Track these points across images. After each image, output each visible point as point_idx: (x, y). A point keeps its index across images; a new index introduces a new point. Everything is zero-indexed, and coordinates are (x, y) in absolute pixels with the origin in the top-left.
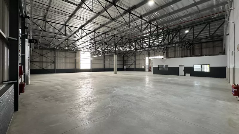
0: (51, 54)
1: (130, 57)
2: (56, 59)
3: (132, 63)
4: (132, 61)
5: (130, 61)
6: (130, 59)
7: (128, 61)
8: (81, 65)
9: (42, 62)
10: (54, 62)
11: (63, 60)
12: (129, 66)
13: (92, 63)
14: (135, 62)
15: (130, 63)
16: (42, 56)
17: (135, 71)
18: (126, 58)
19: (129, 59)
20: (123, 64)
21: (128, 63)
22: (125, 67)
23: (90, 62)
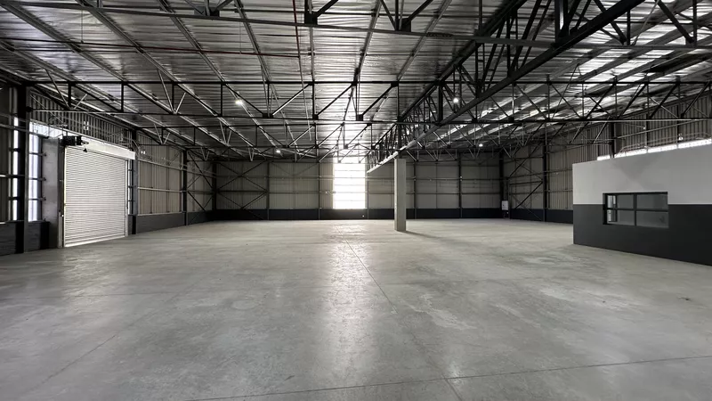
0: (260, 171)
1: (527, 163)
2: (271, 182)
3: (534, 187)
4: (535, 178)
5: (527, 179)
6: (528, 173)
7: (520, 180)
8: (335, 197)
9: (242, 192)
10: (266, 192)
11: (287, 186)
12: (520, 197)
13: (371, 192)
14: (545, 182)
15: (527, 189)
16: (241, 176)
17: (546, 221)
18: (509, 169)
19: (522, 171)
20: (498, 190)
21: (520, 189)
22: (505, 205)
23: (363, 189)
